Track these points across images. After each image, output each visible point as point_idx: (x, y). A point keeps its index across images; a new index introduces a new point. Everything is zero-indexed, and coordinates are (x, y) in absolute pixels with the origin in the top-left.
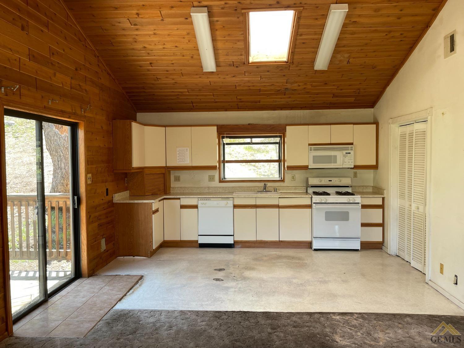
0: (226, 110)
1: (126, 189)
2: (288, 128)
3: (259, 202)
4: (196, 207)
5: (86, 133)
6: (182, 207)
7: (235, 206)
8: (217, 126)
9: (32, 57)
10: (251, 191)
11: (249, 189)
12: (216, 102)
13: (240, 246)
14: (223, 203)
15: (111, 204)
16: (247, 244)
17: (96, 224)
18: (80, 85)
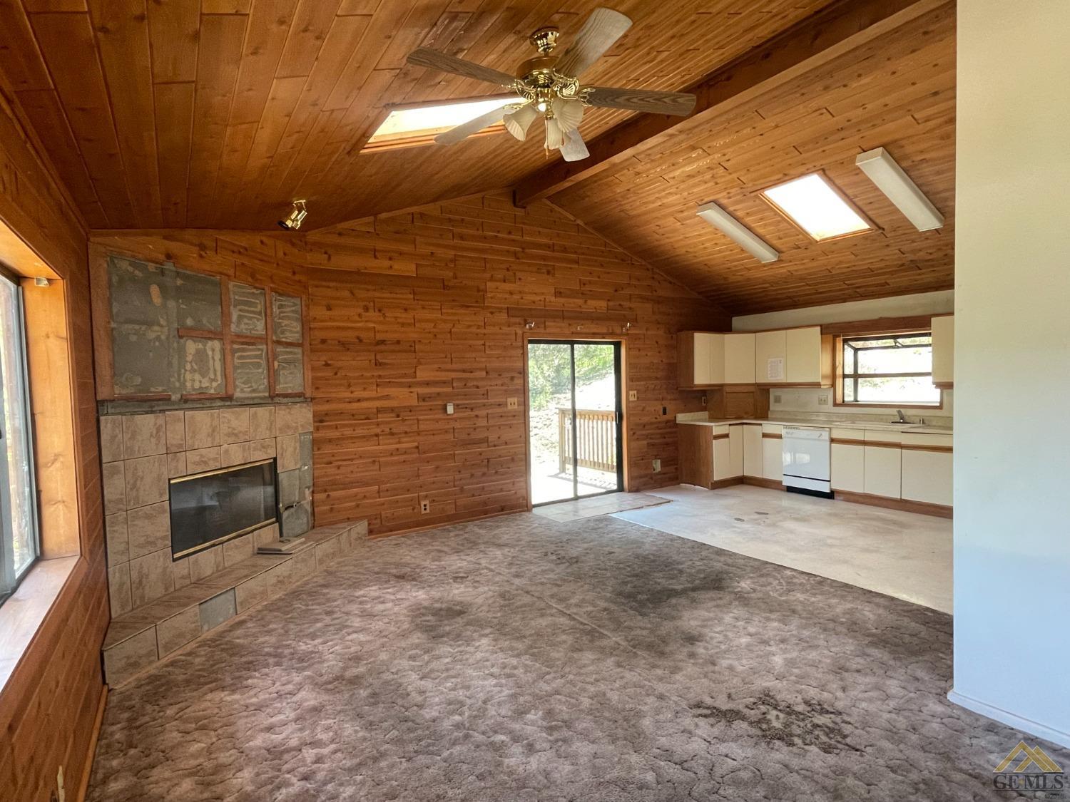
0: (844, 301)
1: (704, 409)
2: (933, 320)
3: (869, 437)
4: (780, 437)
5: (629, 349)
6: (765, 435)
7: (832, 441)
8: (821, 326)
9: (558, 294)
10: (881, 420)
11: (879, 418)
12: (821, 293)
13: (842, 498)
14: (816, 434)
15: (673, 423)
16: (852, 497)
17: (645, 442)
18: (620, 305)
